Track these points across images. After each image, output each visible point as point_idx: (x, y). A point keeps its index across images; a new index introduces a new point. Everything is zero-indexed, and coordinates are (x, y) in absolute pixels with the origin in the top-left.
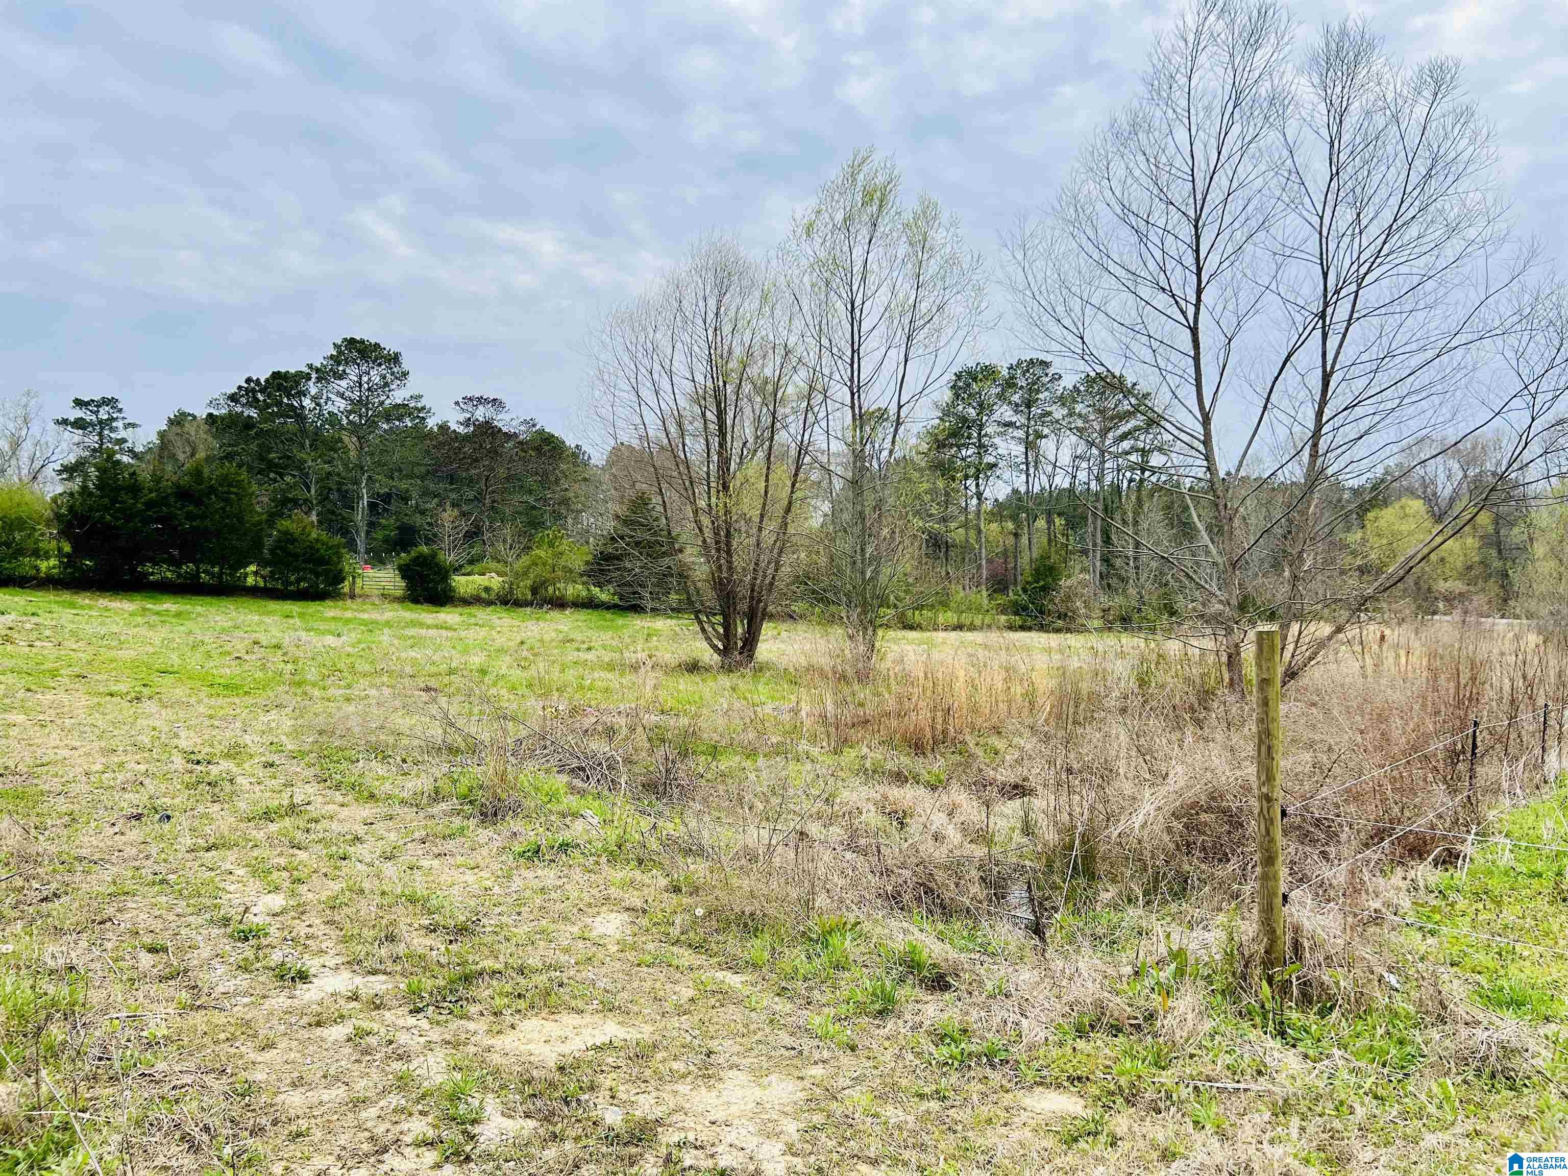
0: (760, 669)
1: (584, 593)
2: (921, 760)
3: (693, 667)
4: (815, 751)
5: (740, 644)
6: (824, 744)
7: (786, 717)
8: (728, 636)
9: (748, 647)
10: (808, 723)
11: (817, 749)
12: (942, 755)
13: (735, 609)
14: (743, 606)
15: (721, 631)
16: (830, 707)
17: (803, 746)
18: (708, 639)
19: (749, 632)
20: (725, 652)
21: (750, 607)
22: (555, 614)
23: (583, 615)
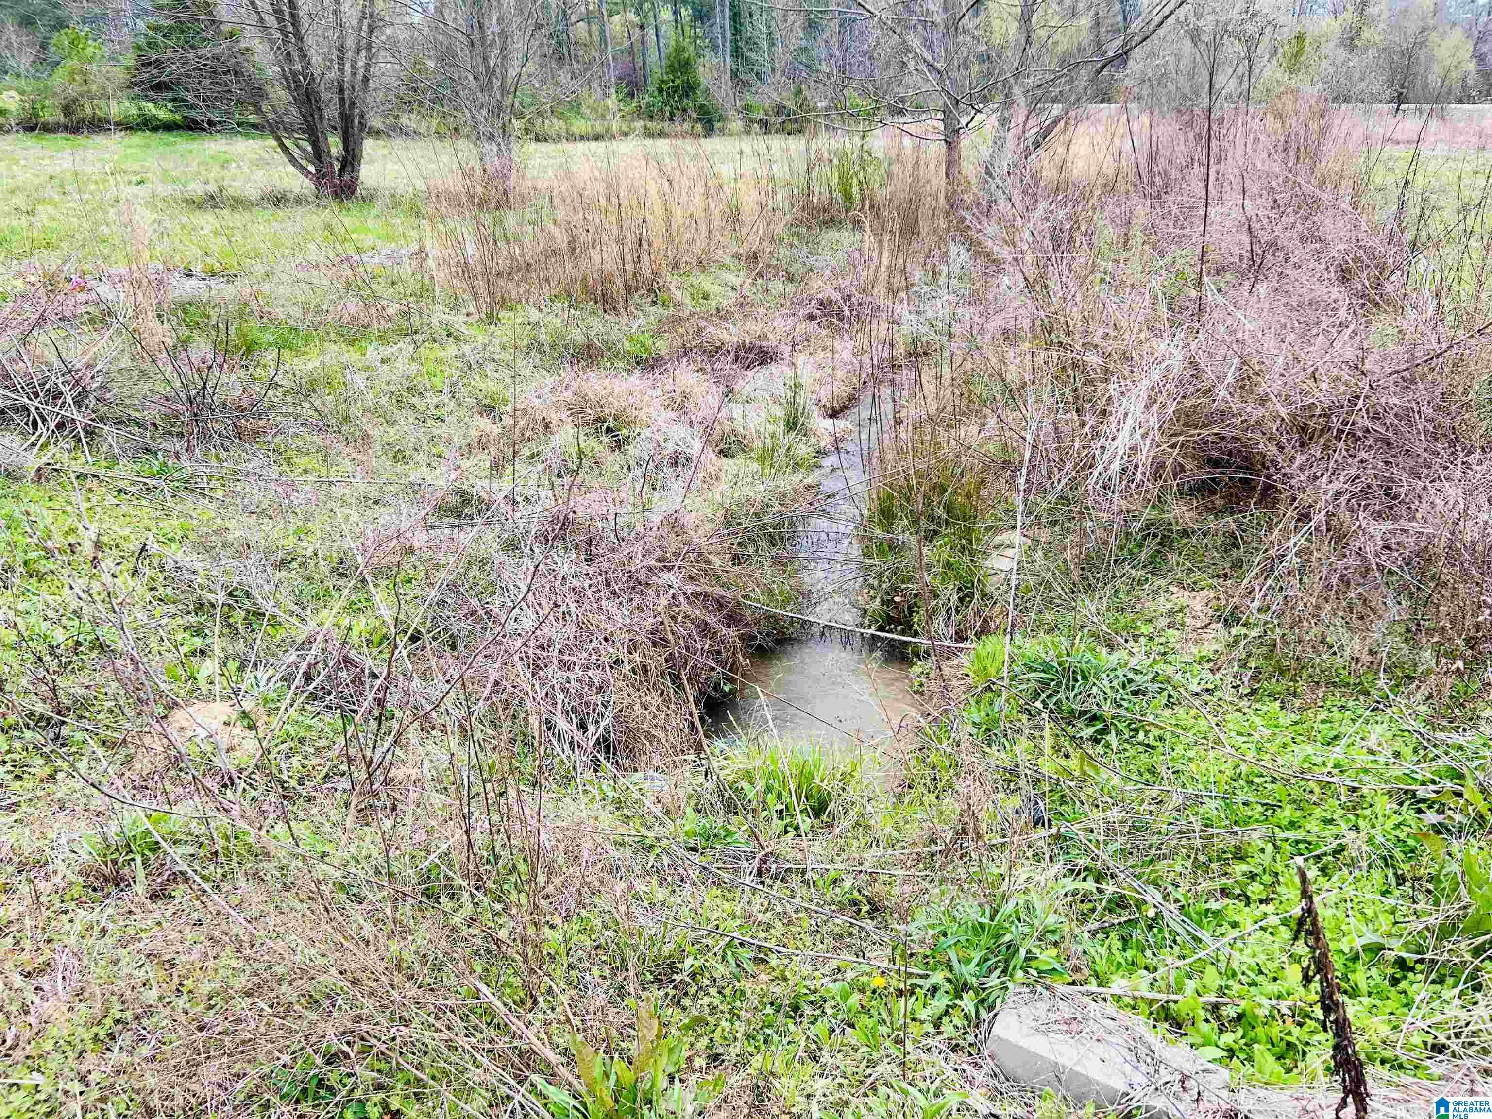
0: (370, 198)
1: (134, 111)
2: (610, 317)
3: (279, 200)
4: (458, 321)
5: (337, 166)
6: (472, 310)
7: (407, 268)
8: (319, 155)
9: (349, 168)
10: (441, 276)
11: (462, 318)
12: (638, 307)
13: (321, 117)
14: (331, 112)
15: (309, 148)
16: (471, 249)
17: (439, 316)
18: (293, 161)
19: (346, 149)
20: (319, 178)
21: (342, 115)
22: (99, 140)
23: (137, 139)
